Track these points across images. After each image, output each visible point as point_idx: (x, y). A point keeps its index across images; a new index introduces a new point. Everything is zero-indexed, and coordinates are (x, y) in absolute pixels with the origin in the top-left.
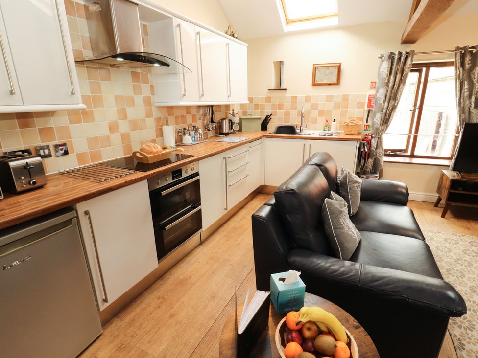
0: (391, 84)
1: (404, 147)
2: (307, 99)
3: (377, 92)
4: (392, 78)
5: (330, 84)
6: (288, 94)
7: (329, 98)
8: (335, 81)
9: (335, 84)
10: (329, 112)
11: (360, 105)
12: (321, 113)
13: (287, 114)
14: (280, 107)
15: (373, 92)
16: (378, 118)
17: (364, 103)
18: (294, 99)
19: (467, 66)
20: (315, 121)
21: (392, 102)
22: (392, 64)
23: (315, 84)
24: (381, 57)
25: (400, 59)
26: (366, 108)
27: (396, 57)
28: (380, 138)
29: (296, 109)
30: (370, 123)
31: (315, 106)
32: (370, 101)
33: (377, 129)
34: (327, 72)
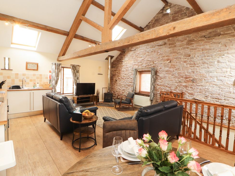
0: (56, 72)
1: (60, 92)
2: (24, 75)
3: (52, 74)
4: (56, 70)
5: (34, 70)
6: (13, 72)
7: (34, 75)
8: (36, 69)
9: (36, 70)
10: (35, 80)
11: (47, 78)
12: (31, 80)
13: (13, 81)
14: (9, 77)
15: (51, 74)
16: (54, 82)
17: (48, 77)
18: (17, 74)
19: (74, 69)
20: (28, 83)
21: (57, 77)
22: (56, 66)
23: (27, 69)
24: (52, 64)
25: (58, 65)
26: (49, 79)
27: (57, 64)
28: (55, 89)
29: (18, 78)
30: (51, 84)
31: (28, 78)
32: (50, 77)
33: (54, 86)
34: (33, 65)
